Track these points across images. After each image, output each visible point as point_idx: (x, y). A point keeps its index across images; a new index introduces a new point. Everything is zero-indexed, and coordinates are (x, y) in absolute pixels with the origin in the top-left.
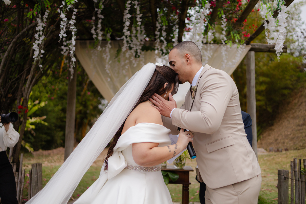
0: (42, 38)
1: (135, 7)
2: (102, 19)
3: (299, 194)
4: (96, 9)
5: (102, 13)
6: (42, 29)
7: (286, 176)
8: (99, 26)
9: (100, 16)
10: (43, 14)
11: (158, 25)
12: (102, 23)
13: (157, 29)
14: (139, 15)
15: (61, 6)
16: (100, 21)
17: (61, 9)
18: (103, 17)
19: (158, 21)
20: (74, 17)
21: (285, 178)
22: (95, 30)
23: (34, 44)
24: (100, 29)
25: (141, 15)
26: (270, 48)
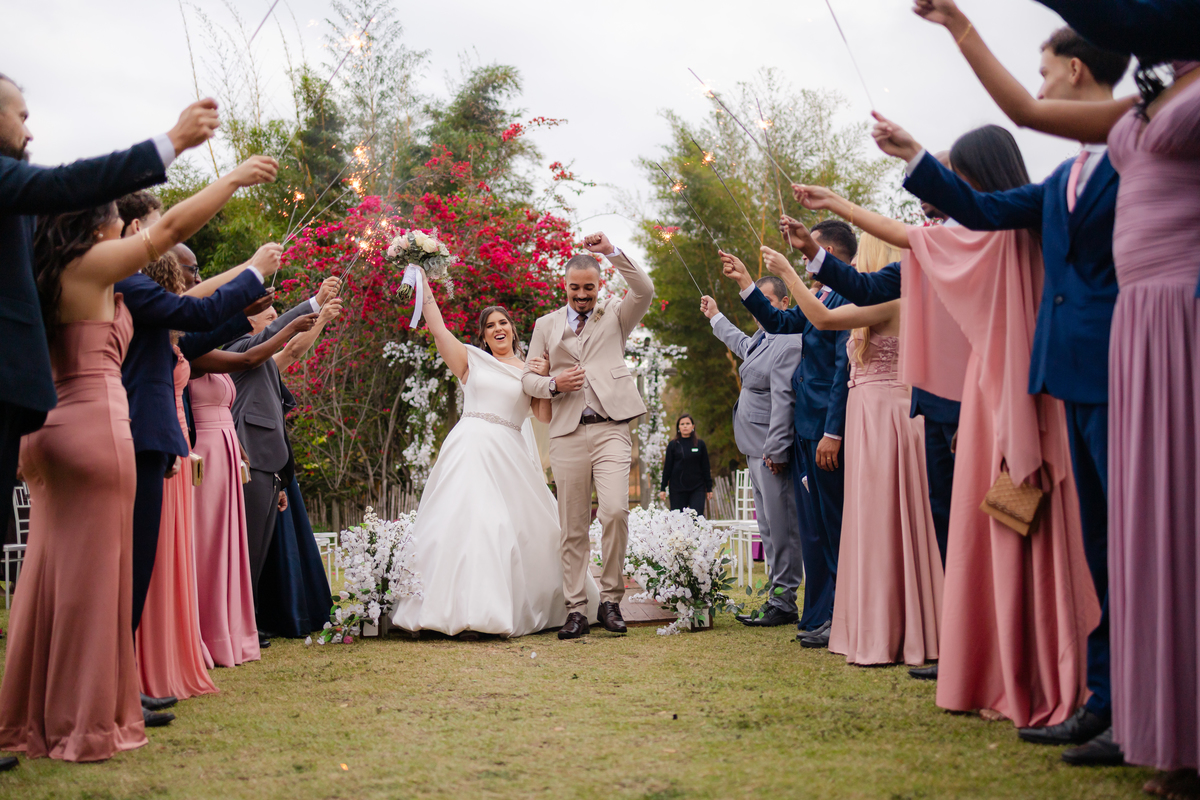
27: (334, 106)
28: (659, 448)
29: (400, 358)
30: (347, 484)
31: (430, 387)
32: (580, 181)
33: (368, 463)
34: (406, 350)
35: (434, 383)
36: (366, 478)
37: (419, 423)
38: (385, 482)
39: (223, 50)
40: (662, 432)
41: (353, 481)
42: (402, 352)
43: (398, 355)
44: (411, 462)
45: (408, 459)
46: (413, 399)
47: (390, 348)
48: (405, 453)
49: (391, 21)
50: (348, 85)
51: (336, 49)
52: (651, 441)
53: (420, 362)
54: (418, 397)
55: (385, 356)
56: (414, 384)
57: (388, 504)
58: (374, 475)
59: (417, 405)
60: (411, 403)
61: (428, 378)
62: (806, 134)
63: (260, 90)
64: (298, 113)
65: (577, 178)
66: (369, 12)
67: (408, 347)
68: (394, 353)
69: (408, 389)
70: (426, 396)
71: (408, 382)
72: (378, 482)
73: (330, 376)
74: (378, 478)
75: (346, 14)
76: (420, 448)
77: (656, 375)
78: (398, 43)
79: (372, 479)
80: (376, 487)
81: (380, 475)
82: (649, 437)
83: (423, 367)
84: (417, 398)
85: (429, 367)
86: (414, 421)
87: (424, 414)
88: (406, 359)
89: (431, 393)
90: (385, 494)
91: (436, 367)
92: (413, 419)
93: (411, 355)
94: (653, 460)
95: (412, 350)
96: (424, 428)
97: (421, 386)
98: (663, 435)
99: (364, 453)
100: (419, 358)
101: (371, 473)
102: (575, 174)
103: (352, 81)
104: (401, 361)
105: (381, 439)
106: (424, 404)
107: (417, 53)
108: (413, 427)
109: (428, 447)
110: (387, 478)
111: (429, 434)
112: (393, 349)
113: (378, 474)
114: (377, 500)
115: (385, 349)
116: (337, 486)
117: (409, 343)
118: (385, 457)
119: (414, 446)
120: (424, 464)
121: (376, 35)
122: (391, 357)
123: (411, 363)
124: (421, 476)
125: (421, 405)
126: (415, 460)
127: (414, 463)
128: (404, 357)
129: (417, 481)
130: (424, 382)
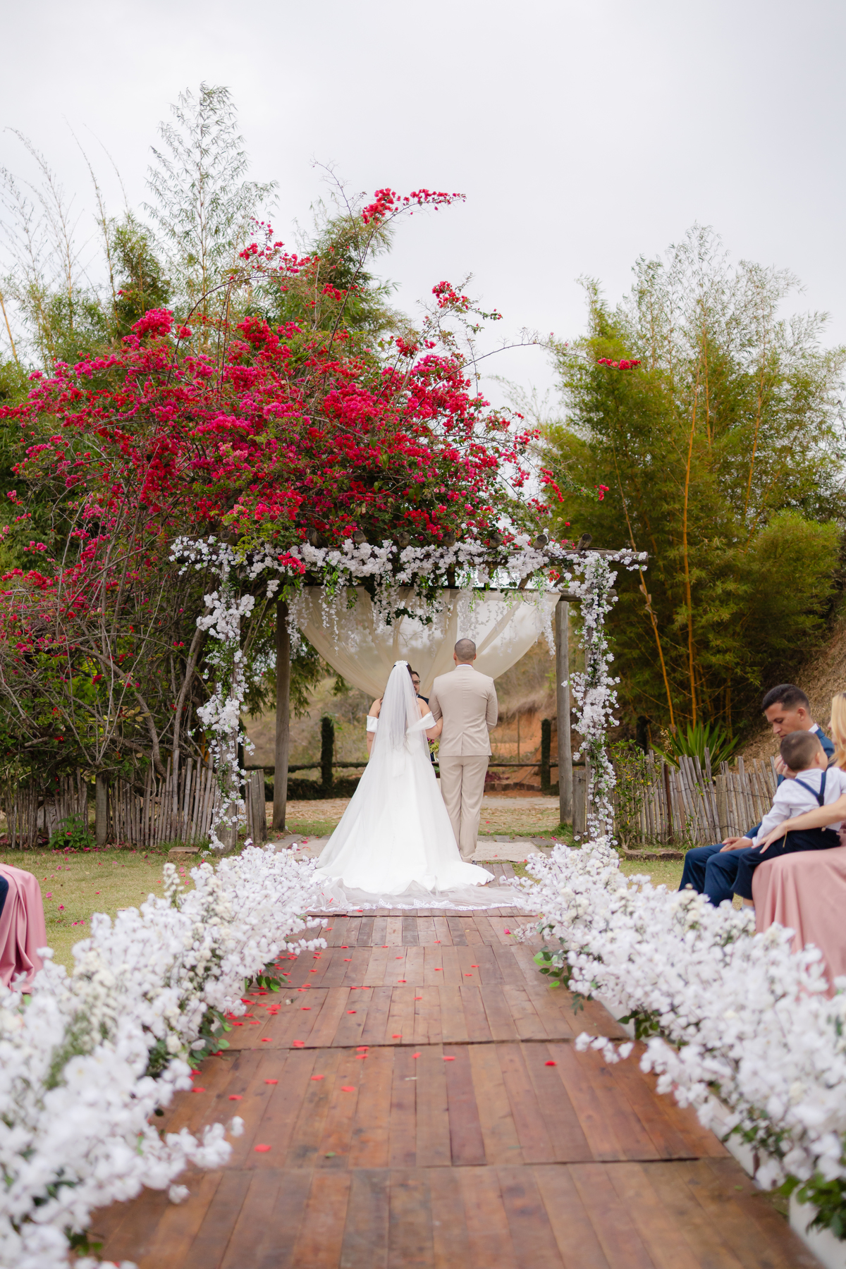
21: (580, 779)
27: (156, 264)
28: (603, 712)
29: (196, 562)
30: (115, 755)
31: (241, 608)
32: (477, 311)
33: (152, 725)
34: (205, 550)
35: (248, 602)
36: (149, 746)
37: (223, 664)
38: (176, 754)
39: (27, 210)
40: (608, 686)
41: (127, 752)
42: (199, 552)
43: (193, 557)
44: (210, 725)
45: (206, 720)
46: (214, 626)
47: (180, 547)
48: (200, 711)
49: (233, 152)
50: (174, 234)
51: (160, 188)
52: (588, 701)
53: (227, 569)
54: (224, 624)
55: (172, 558)
56: (217, 603)
57: (180, 787)
58: (161, 742)
59: (221, 636)
60: (212, 632)
61: (239, 594)
62: (745, 320)
63: (72, 257)
64: (112, 277)
65: (474, 306)
66: (206, 142)
67: (209, 545)
68: (186, 553)
69: (207, 611)
70: (235, 622)
71: (209, 600)
72: (166, 754)
73: (100, 591)
74: (167, 746)
75: (176, 144)
76: (224, 705)
77: (599, 596)
78: (239, 181)
79: (157, 748)
80: (164, 761)
81: (170, 742)
83: (232, 577)
84: (222, 625)
85: (241, 576)
86: (215, 661)
87: (233, 651)
88: (205, 564)
89: (243, 617)
90: (176, 772)
91: (253, 576)
92: (215, 659)
93: (214, 557)
94: (592, 731)
95: (214, 550)
96: (231, 672)
97: (228, 608)
98: (608, 691)
99: (146, 709)
100: (225, 562)
101: (156, 740)
102: (471, 298)
103: (179, 229)
104: (198, 566)
105: (173, 687)
106: (231, 634)
107: (260, 185)
108: (213, 669)
109: (237, 703)
110: (180, 746)
111: (239, 683)
112: (185, 549)
113: (167, 741)
114: (164, 781)
115: (173, 547)
116: (99, 758)
117: (212, 539)
118: (178, 714)
119: (215, 700)
120: (228, 730)
121: (212, 171)
122: (181, 560)
123: (213, 570)
124: (225, 748)
125: (227, 637)
126: (217, 722)
127: (214, 727)
128: (202, 561)
129: (218, 756)
130: (233, 601)
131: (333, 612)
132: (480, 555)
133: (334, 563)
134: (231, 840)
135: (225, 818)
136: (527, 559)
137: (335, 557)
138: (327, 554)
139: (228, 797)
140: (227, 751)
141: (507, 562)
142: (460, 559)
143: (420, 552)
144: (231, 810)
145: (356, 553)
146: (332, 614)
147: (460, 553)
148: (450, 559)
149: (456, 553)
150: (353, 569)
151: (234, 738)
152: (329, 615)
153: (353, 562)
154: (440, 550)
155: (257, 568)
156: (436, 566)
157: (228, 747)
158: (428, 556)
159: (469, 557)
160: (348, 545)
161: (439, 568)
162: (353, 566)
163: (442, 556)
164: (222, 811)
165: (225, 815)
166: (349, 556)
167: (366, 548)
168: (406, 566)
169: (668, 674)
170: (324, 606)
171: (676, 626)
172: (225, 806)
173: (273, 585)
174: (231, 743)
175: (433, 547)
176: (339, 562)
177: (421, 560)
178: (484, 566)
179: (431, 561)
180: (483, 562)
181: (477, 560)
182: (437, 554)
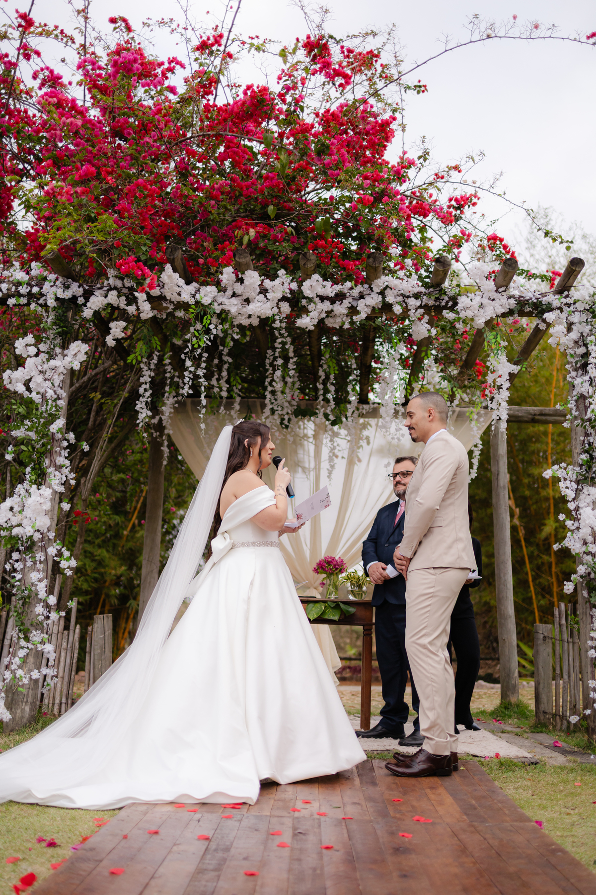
0: (148, 394)
1: (287, 347)
2: (230, 364)
3: (569, 664)
4: (221, 348)
5: (229, 355)
6: (150, 380)
7: (546, 634)
8: (224, 374)
9: (226, 358)
10: (150, 357)
11: (321, 373)
12: (228, 370)
13: (321, 380)
14: (292, 358)
15: (187, 350)
16: (226, 366)
17: (186, 354)
18: (230, 360)
19: (321, 366)
20: (203, 365)
21: (545, 637)
22: (218, 380)
23: (137, 402)
24: (225, 379)
25: (295, 359)
26: (535, 415)
29: (9, 295)
31: (68, 359)
35: (78, 350)
37: (33, 436)
43: (4, 288)
45: (2, 520)
46: (27, 384)
54: (40, 380)
56: (33, 351)
59: (35, 397)
60: (22, 389)
61: (67, 341)
69: (20, 362)
70: (59, 379)
71: (20, 345)
82: (578, 492)
84: (38, 382)
87: (52, 418)
88: (23, 300)
96: (47, 450)
97: (49, 357)
104: (12, 302)
106: (50, 394)
108: (17, 445)
111: (59, 468)
119: (20, 492)
124: (29, 563)
125: (43, 396)
126: (19, 525)
127: (15, 531)
128: (19, 295)
129: (18, 576)
130: (58, 350)
131: (200, 372)
132: (417, 296)
133: (206, 301)
134: (27, 709)
135: (20, 673)
136: (485, 301)
137: (208, 294)
138: (198, 291)
139: (27, 639)
140: (34, 568)
141: (456, 304)
142: (387, 299)
143: (330, 290)
144: (31, 660)
145: (238, 288)
146: (198, 377)
147: (388, 291)
148: (374, 300)
149: (382, 293)
150: (233, 310)
151: (44, 549)
152: (196, 377)
153: (234, 301)
154: (359, 288)
155: (97, 302)
156: (353, 311)
157: (35, 563)
158: (340, 297)
159: (400, 299)
160: (227, 275)
161: (358, 313)
162: (233, 306)
163: (362, 296)
164: (17, 661)
165: (20, 667)
166: (229, 292)
167: (252, 277)
168: (311, 307)
169: (534, 580)
170: (188, 363)
171: (543, 535)
172: (22, 653)
173: (117, 329)
174: (40, 556)
175: (349, 284)
176: (214, 300)
177: (333, 301)
178: (421, 311)
179: (346, 303)
180: (420, 307)
181: (413, 303)
182: (356, 292)
